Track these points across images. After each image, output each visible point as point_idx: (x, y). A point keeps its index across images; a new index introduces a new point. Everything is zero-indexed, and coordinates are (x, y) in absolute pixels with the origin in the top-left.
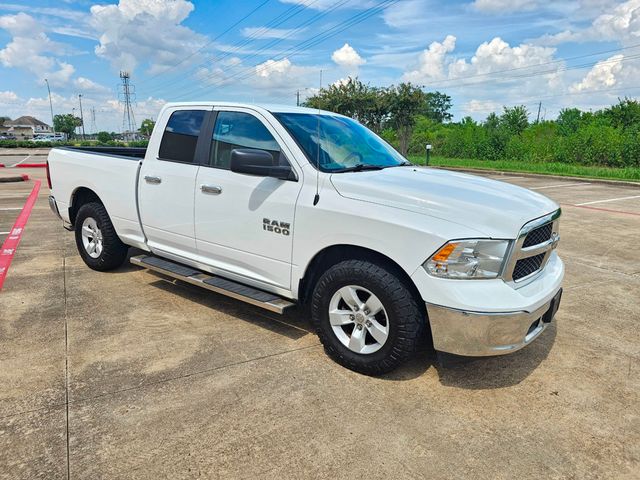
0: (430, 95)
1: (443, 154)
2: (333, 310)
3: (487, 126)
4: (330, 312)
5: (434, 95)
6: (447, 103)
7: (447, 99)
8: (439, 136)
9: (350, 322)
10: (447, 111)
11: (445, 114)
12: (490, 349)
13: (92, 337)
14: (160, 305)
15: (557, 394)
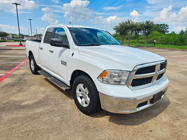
0: (161, 25)
1: (162, 43)
2: (78, 91)
3: (180, 34)
4: (77, 92)
5: (162, 25)
6: (167, 27)
7: (167, 26)
8: (161, 38)
9: (81, 96)
10: (167, 30)
11: (166, 31)
12: (120, 111)
13: (17, 92)
14: (42, 85)
15: (151, 131)
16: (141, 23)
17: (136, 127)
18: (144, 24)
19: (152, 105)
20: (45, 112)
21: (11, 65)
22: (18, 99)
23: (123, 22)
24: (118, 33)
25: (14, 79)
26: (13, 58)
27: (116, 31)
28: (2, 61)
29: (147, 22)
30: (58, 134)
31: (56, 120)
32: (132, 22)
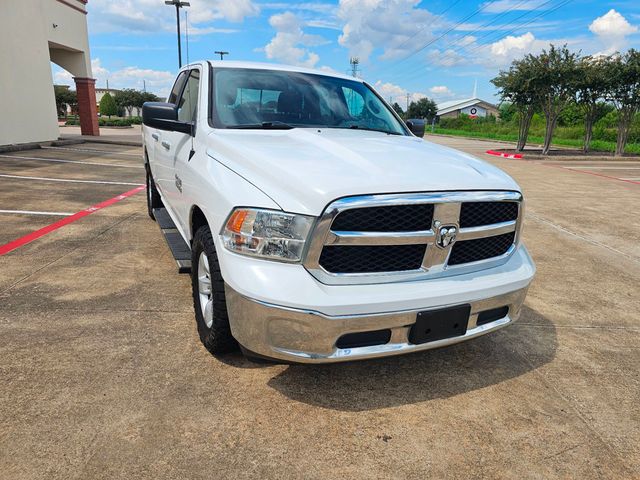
4: (199, 278)
12: (274, 349)
13: (68, 266)
14: (152, 252)
15: (386, 439)
16: (609, 58)
17: (344, 415)
18: (619, 63)
19: (414, 348)
20: (100, 328)
21: (111, 189)
22: (58, 283)
23: (532, 57)
24: (510, 96)
25: (90, 229)
26: (130, 171)
27: (501, 89)
28: (95, 176)
29: (633, 55)
30: (86, 392)
31: (113, 355)
32: (571, 53)
